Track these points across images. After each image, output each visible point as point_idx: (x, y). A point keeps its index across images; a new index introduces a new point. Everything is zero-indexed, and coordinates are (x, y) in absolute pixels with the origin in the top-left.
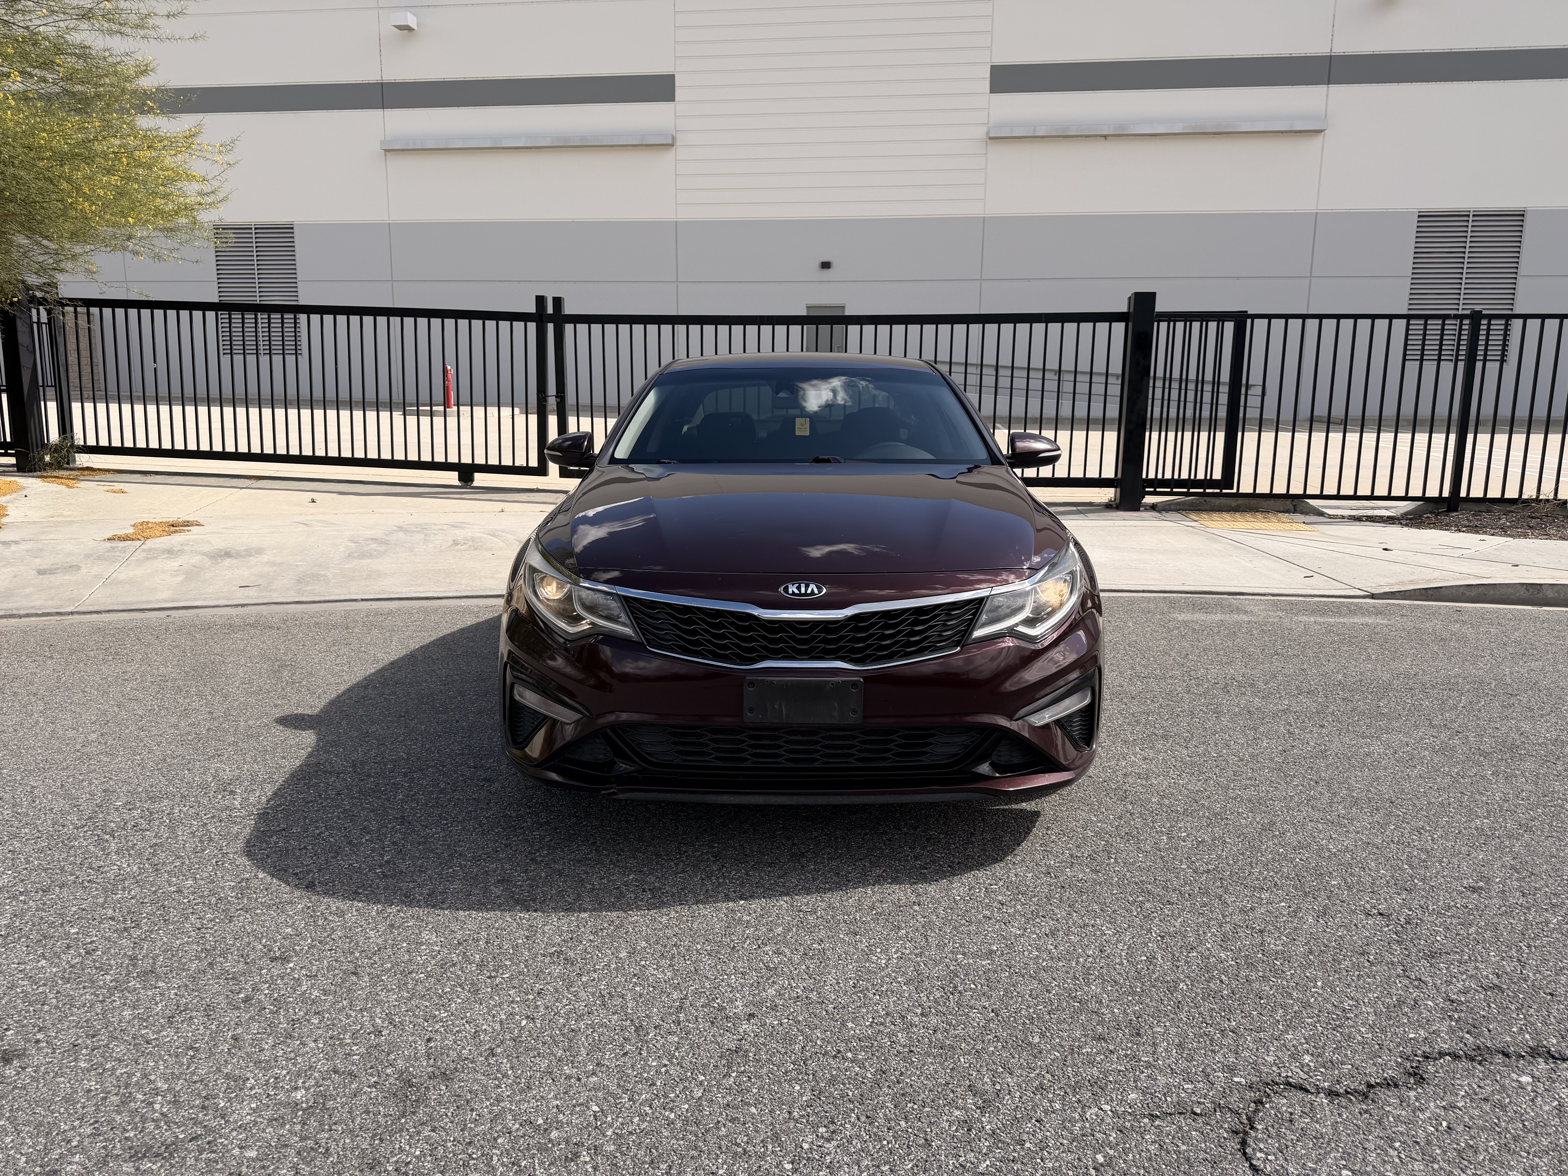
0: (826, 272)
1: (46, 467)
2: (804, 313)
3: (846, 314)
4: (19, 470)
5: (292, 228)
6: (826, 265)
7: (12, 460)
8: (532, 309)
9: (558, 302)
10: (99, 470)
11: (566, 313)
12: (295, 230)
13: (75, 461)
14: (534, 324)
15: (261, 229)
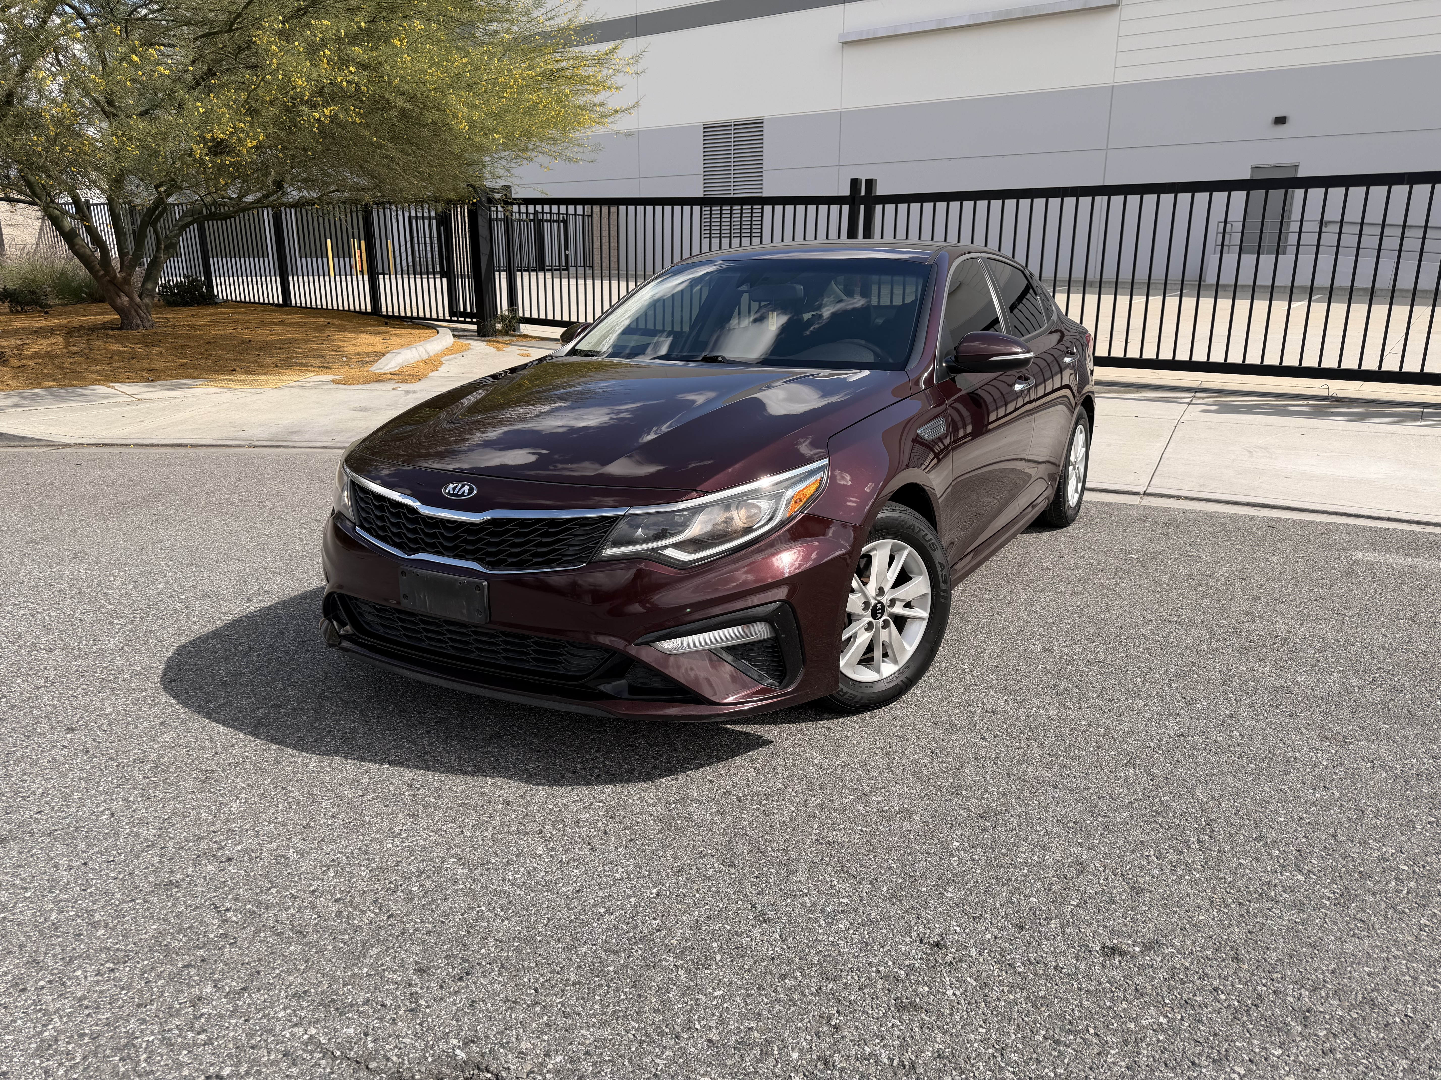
0: (1281, 128)
1: (495, 333)
2: (1246, 175)
3: (1299, 175)
4: (479, 336)
5: (762, 123)
6: (1280, 121)
7: (474, 327)
8: (846, 191)
9: (870, 183)
10: (531, 337)
11: (878, 194)
12: (764, 125)
13: (519, 329)
14: (848, 206)
15: (739, 125)
